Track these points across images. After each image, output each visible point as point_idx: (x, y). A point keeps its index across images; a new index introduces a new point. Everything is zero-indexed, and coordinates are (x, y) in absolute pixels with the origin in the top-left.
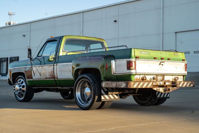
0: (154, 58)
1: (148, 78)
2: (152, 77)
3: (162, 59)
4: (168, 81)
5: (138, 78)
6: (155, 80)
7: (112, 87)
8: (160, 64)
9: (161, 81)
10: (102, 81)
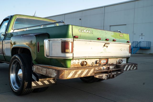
0: (98, 39)
1: (89, 62)
2: (94, 61)
3: (106, 40)
4: (112, 65)
5: (77, 63)
6: (98, 65)
7: (42, 74)
8: (104, 46)
9: (105, 65)
10: (33, 64)
